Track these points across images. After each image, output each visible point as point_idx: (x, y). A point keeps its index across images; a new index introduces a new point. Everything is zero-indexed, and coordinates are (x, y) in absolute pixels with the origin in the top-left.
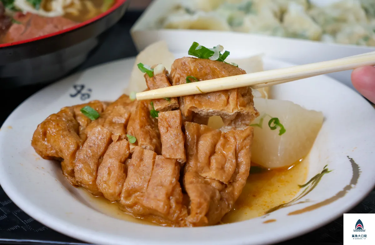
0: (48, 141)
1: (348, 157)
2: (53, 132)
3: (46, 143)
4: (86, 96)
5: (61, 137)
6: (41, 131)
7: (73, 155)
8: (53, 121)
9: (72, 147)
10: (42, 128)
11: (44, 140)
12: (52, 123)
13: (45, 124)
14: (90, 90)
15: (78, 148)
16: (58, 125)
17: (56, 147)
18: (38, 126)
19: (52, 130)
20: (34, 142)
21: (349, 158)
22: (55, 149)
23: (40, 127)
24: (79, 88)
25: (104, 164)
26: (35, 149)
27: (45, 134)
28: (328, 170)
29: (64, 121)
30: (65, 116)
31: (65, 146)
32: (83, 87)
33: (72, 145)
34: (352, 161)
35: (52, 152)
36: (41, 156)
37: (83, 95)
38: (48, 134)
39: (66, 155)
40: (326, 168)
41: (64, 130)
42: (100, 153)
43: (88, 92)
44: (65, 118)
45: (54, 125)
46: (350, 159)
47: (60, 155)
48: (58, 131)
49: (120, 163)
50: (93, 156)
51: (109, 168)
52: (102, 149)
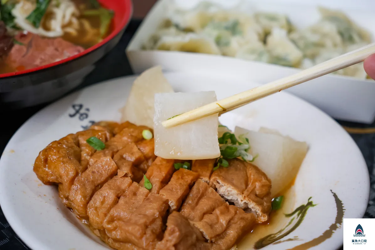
0: (49, 168)
1: (331, 190)
2: (53, 159)
3: (47, 169)
4: (85, 116)
5: (62, 163)
6: (42, 158)
7: (72, 181)
8: (54, 148)
9: (71, 174)
10: (43, 155)
11: (45, 167)
12: (53, 150)
13: (46, 152)
14: (88, 110)
15: (77, 174)
16: (58, 152)
17: (56, 173)
18: (40, 153)
19: (53, 157)
20: (36, 168)
21: (333, 193)
22: (55, 175)
23: (41, 154)
24: (77, 108)
25: (101, 192)
26: (37, 174)
27: (46, 161)
28: (313, 204)
29: (64, 148)
30: (66, 143)
31: (64, 172)
32: (81, 106)
33: (71, 171)
34: (335, 195)
35: (52, 179)
36: (43, 182)
37: (82, 115)
38: (49, 161)
39: (66, 180)
40: (310, 201)
41: (64, 157)
42: (99, 182)
43: (86, 112)
44: (66, 146)
45: (55, 152)
46: (333, 194)
47: (60, 180)
48: (58, 158)
49: (116, 197)
50: (92, 181)
51: (105, 197)
52: (103, 179)
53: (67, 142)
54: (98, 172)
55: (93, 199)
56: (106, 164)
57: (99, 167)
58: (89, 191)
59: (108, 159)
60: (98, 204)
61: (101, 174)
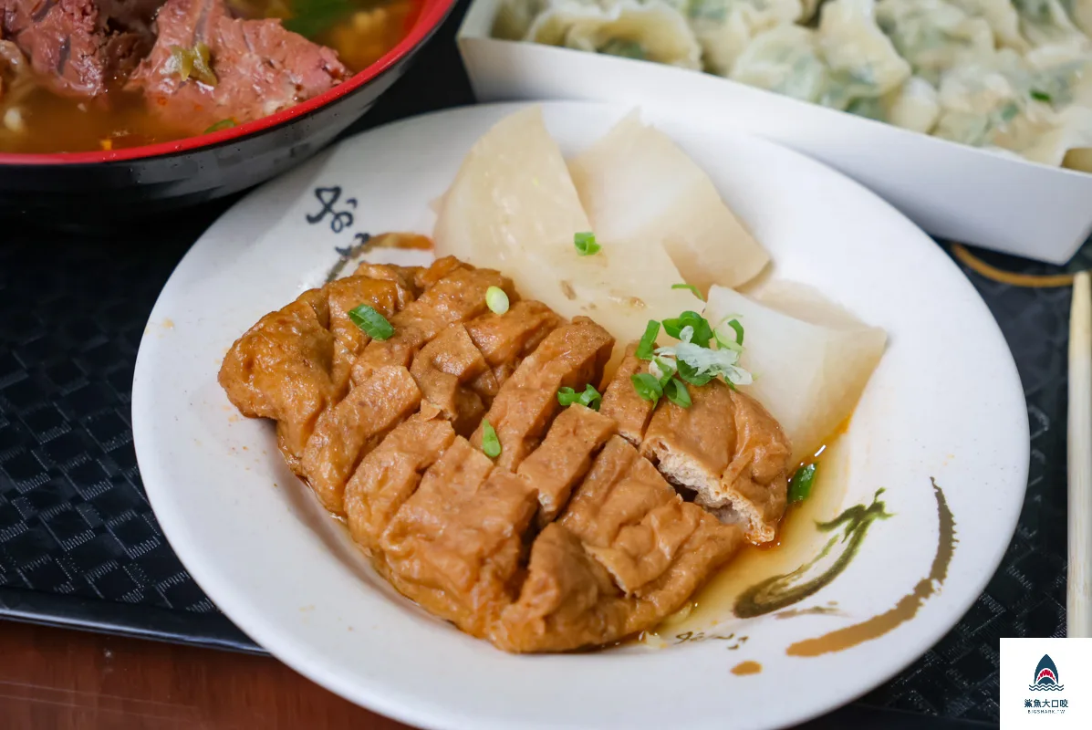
0: (257, 384)
1: (932, 479)
2: (267, 367)
3: (251, 388)
4: (345, 219)
5: (287, 379)
6: (240, 359)
7: (310, 425)
8: (270, 335)
9: (310, 406)
10: (243, 351)
11: (246, 379)
12: (267, 343)
13: (250, 341)
14: (353, 202)
15: (323, 406)
16: (279, 346)
17: (274, 401)
18: (235, 345)
19: (267, 359)
20: (225, 378)
21: (935, 487)
22: (270, 403)
23: (238, 349)
24: (327, 197)
25: (379, 455)
26: (229, 395)
27: (249, 365)
28: (886, 510)
29: (295, 335)
30: (298, 320)
31: (293, 401)
32: (337, 191)
33: (309, 399)
34: (940, 497)
35: (262, 409)
36: (241, 410)
37: (337, 216)
38: (256, 367)
39: (296, 419)
40: (880, 499)
41: (292, 361)
42: (375, 428)
43: (349, 208)
44: (299, 327)
45: (271, 348)
46: (936, 491)
47: (281, 416)
48: (279, 363)
49: (414, 473)
50: (359, 427)
51: (387, 469)
52: (385, 421)
53: (301, 316)
54: (374, 403)
55: (358, 471)
56: (394, 384)
57: (375, 393)
58: (349, 452)
59: (400, 374)
60: (371, 485)
61: (381, 409)
